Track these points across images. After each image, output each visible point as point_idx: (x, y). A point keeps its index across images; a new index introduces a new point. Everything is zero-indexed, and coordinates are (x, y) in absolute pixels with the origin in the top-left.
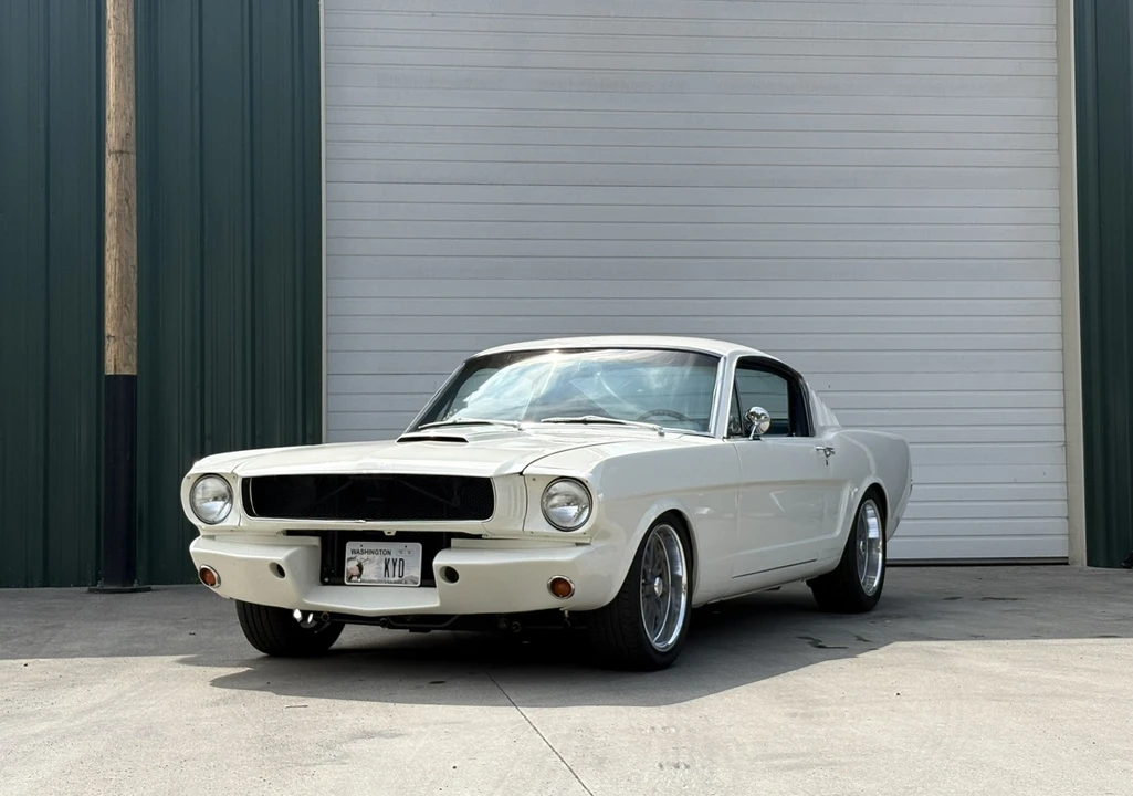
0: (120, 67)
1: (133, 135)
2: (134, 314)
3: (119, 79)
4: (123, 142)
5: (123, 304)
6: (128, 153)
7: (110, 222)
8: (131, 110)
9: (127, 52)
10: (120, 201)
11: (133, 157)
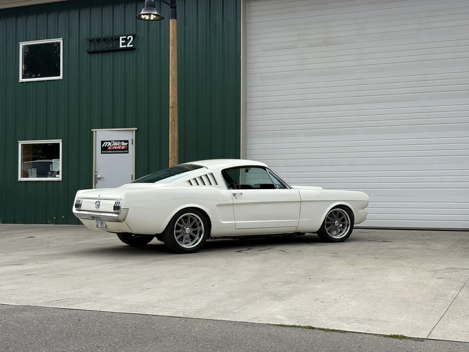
0: (172, 83)
1: (176, 102)
2: (176, 152)
3: (172, 87)
4: (172, 104)
5: (173, 149)
6: (174, 107)
7: (170, 126)
8: (176, 95)
9: (174, 79)
10: (172, 121)
11: (176, 108)
